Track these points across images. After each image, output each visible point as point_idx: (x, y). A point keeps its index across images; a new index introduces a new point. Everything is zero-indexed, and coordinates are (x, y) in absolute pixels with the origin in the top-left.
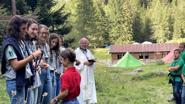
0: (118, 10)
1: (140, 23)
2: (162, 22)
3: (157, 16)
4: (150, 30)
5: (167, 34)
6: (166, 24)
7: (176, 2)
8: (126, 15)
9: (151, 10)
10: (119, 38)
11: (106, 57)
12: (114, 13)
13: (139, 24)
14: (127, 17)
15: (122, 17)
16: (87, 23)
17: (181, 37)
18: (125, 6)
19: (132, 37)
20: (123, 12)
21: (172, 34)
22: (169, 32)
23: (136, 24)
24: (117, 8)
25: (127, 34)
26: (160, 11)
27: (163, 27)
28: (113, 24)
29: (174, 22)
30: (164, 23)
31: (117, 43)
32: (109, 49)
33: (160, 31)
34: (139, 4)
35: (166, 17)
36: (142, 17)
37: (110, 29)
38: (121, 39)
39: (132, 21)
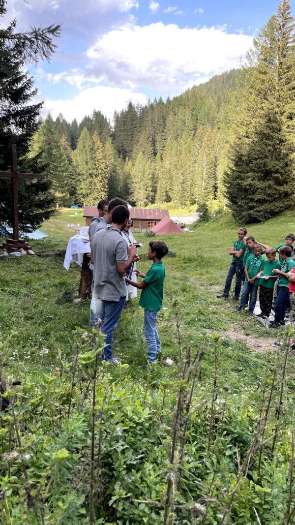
0: (90, 159)
1: (117, 179)
2: (144, 180)
3: (138, 171)
4: (129, 189)
5: (149, 196)
6: (149, 183)
7: (161, 156)
8: (100, 167)
9: (130, 163)
10: (90, 196)
11: (75, 220)
12: (84, 163)
13: (116, 179)
14: (102, 170)
15: (94, 169)
16: (52, 173)
17: (165, 200)
18: (100, 155)
20: (96, 162)
21: (155, 197)
22: (152, 194)
23: (112, 180)
24: (89, 156)
25: (101, 192)
26: (142, 165)
27: (145, 187)
28: (83, 177)
29: (158, 182)
30: (147, 181)
31: (87, 202)
32: (76, 209)
33: (141, 191)
34: (116, 154)
35: (149, 174)
36: (119, 171)
37: (79, 183)
38: (92, 198)
39: (107, 175)
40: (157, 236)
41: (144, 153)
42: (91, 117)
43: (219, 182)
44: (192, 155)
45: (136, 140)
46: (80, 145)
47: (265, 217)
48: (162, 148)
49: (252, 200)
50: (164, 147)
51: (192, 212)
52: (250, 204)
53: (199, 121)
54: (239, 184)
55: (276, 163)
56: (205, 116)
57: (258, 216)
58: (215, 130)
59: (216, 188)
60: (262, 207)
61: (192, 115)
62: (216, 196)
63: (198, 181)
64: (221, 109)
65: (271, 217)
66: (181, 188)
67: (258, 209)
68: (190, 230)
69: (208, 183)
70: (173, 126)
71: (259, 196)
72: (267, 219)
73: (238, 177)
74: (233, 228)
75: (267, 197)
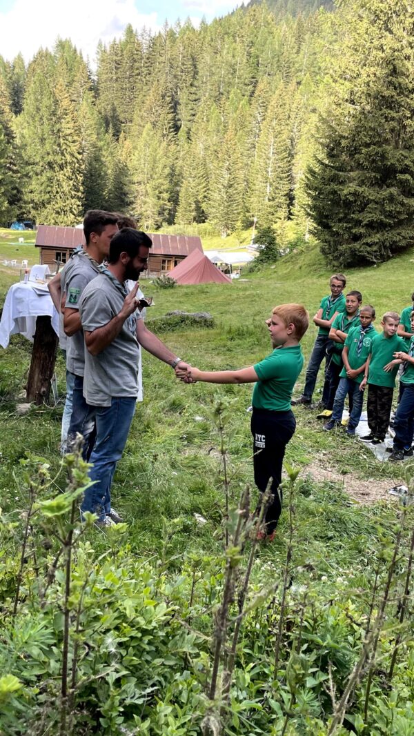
0: (50, 133)
1: (103, 174)
2: (154, 179)
3: (142, 161)
4: (125, 194)
5: (164, 210)
6: (163, 185)
7: (188, 133)
8: (69, 150)
9: (127, 143)
10: (48, 206)
11: (18, 252)
12: (37, 140)
13: (99, 175)
14: (72, 155)
15: (58, 154)
17: (195, 219)
18: (69, 126)
19: (80, 207)
20: (62, 141)
21: (176, 211)
22: (169, 206)
23: (92, 175)
24: (46, 127)
25: (70, 198)
26: (150, 149)
27: (157, 192)
28: (34, 169)
29: (182, 183)
30: (160, 181)
31: (42, 219)
32: (21, 231)
33: (147, 200)
34: (101, 125)
35: (165, 167)
36: (107, 159)
37: (26, 179)
38: (54, 209)
39: (83, 167)
40: (179, 286)
41: (154, 125)
42: (52, 51)
43: (297, 186)
44: (247, 134)
45: (138, 100)
46: (28, 103)
47: (382, 255)
48: (189, 118)
49: (358, 223)
50: (194, 115)
51: (245, 243)
52: (354, 231)
53: (261, 68)
54: (334, 192)
55: (404, 153)
56: (273, 58)
57: (368, 253)
58: (292, 86)
59: (291, 198)
60: (376, 238)
61: (249, 54)
62: (291, 214)
63: (259, 185)
64: (304, 46)
65: (393, 257)
66: (225, 197)
67: (369, 240)
68: (242, 276)
69: (277, 188)
70: (212, 74)
71: (371, 215)
72: (384, 259)
73: (334, 179)
74: (322, 275)
75: (385, 217)
